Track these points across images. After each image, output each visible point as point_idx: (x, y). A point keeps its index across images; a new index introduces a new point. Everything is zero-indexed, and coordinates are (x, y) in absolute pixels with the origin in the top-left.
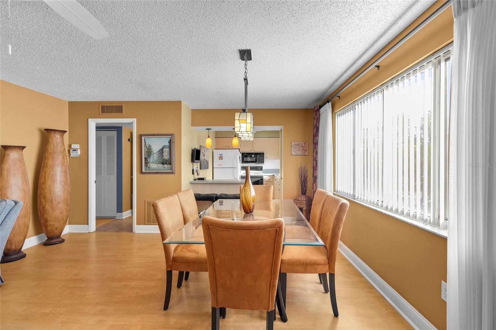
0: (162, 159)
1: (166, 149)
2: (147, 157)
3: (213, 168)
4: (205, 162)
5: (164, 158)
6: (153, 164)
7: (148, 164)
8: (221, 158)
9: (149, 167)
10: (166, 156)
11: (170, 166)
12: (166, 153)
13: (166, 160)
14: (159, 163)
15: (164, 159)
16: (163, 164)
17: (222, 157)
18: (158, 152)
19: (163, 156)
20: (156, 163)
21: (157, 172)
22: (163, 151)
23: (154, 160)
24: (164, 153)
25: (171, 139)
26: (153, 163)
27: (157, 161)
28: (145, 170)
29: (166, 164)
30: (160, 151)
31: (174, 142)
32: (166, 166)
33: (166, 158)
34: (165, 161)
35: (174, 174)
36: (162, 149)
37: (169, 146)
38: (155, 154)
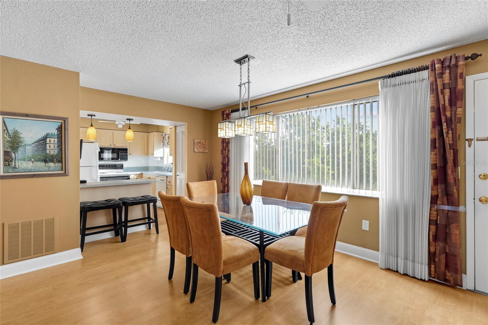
0: (44, 154)
1: (52, 140)
2: (9, 150)
5: (48, 152)
6: (23, 162)
7: (11, 161)
9: (15, 167)
10: (52, 148)
11: (60, 164)
12: (52, 146)
13: (52, 156)
14: (38, 161)
15: (47, 154)
16: (45, 161)
18: (35, 142)
19: (45, 149)
20: (30, 160)
21: (34, 175)
22: (46, 142)
23: (27, 155)
24: (48, 145)
25: (61, 125)
26: (21, 160)
27: (33, 158)
28: (4, 173)
29: (52, 161)
30: (38, 141)
31: (67, 130)
32: (51, 164)
33: (52, 153)
34: (50, 158)
35: (68, 175)
36: (44, 139)
37: (58, 135)
38: (29, 145)
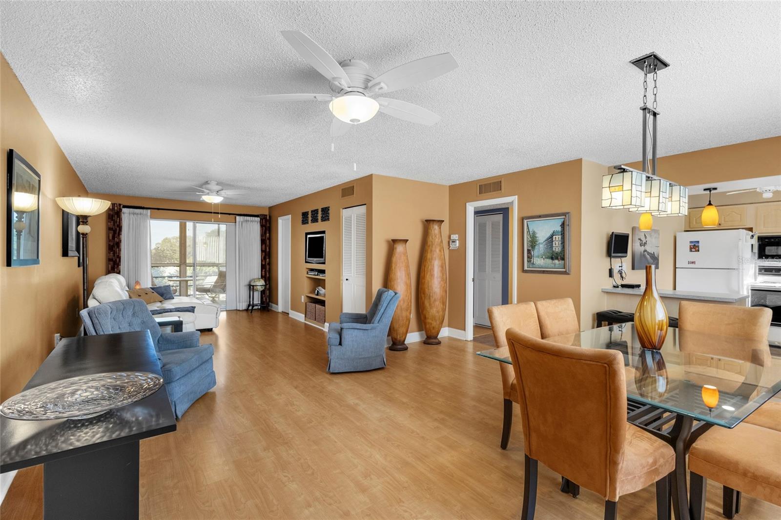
0: (551, 252)
1: (557, 237)
2: (530, 248)
3: (675, 268)
4: (648, 257)
5: (554, 249)
6: (539, 259)
7: (531, 258)
8: (695, 247)
9: (533, 264)
10: (557, 247)
11: (563, 262)
12: (557, 243)
13: (557, 254)
14: (547, 258)
15: (553, 251)
16: (552, 259)
17: (698, 247)
18: (546, 241)
19: (552, 247)
20: (542, 257)
21: (544, 271)
22: (552, 239)
23: (540, 253)
24: (554, 242)
25: (564, 221)
26: (538, 257)
27: (544, 255)
28: (527, 268)
29: (557, 258)
30: (548, 239)
31: (568, 225)
32: (556, 261)
33: (557, 250)
34: (556, 255)
35: (569, 274)
36: (551, 237)
37: (562, 232)
38: (542, 244)
